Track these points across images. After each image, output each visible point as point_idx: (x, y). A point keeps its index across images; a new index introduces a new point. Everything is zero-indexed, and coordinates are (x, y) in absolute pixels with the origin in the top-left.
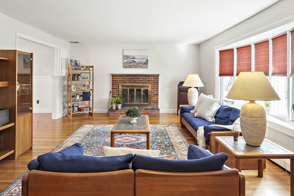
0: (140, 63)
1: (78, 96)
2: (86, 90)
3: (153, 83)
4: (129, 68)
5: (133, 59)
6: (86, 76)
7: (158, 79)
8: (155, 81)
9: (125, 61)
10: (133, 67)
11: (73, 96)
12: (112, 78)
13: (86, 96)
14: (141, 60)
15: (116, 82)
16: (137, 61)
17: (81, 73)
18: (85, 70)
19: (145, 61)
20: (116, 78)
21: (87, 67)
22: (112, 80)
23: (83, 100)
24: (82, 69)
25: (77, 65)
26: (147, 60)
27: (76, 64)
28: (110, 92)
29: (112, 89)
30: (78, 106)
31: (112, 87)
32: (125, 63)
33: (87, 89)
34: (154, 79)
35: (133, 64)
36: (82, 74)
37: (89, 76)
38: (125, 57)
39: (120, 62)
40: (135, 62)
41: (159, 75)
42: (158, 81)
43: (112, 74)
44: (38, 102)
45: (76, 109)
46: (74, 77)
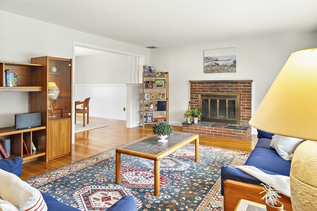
0: (226, 66)
1: (152, 105)
2: (161, 98)
3: (243, 92)
4: (211, 73)
5: (216, 61)
6: (161, 84)
7: (251, 86)
8: (245, 89)
9: (206, 64)
10: (216, 71)
11: (147, 105)
12: (191, 86)
13: (162, 106)
14: (227, 62)
15: (195, 91)
16: (220, 63)
17: (156, 80)
18: (160, 76)
19: (231, 62)
20: (195, 86)
21: (162, 73)
22: (191, 89)
23: (158, 110)
24: (157, 75)
25: (152, 72)
26: (235, 62)
27: (150, 71)
28: (190, 102)
29: (191, 98)
30: (152, 117)
31: (191, 96)
33: (162, 98)
34: (243, 86)
35: (216, 67)
36: (157, 82)
37: (164, 84)
38: (207, 59)
39: (201, 65)
40: (218, 64)
41: (252, 81)
42: (251, 89)
43: (190, 81)
44: (124, 109)
45: (149, 119)
46: (148, 84)
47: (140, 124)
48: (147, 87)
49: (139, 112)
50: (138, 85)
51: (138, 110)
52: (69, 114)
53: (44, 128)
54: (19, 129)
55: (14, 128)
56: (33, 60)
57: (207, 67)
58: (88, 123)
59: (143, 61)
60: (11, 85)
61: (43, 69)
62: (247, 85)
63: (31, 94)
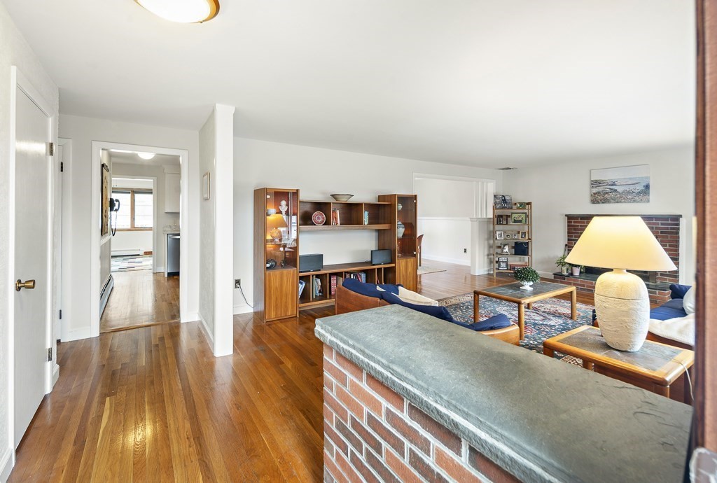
0: (629, 192)
1: (507, 247)
2: (520, 238)
3: (662, 233)
4: (603, 203)
5: (612, 185)
6: (520, 219)
7: (678, 224)
8: (667, 228)
9: (595, 190)
10: (613, 201)
11: (500, 247)
12: (569, 222)
13: (521, 249)
14: (632, 187)
15: (575, 229)
16: (620, 189)
17: (512, 213)
18: (518, 208)
19: (640, 188)
20: (574, 222)
21: (521, 204)
22: (568, 226)
23: (515, 254)
24: (514, 207)
25: (506, 202)
26: (647, 187)
27: (504, 201)
28: (566, 245)
29: (569, 240)
30: (506, 262)
31: (568, 236)
32: (595, 194)
33: (522, 237)
34: (662, 224)
35: (612, 195)
36: (514, 215)
37: (524, 218)
38: (596, 183)
39: (586, 192)
40: (616, 191)
41: (681, 216)
42: (679, 229)
43: (566, 215)
44: (465, 251)
45: (503, 265)
46: (500, 219)
47: (488, 271)
48: (499, 223)
49: (488, 255)
50: (486, 220)
51: (486, 253)
52: (415, 253)
53: (393, 265)
54: (374, 265)
55: (371, 263)
56: (381, 198)
57: (596, 195)
58: (420, 265)
59: (491, 188)
60: (366, 223)
61: (392, 206)
62: (670, 222)
63: (378, 231)
